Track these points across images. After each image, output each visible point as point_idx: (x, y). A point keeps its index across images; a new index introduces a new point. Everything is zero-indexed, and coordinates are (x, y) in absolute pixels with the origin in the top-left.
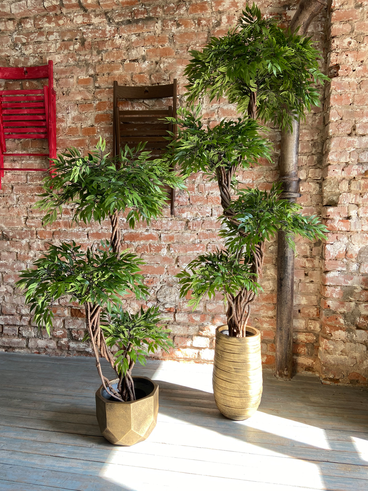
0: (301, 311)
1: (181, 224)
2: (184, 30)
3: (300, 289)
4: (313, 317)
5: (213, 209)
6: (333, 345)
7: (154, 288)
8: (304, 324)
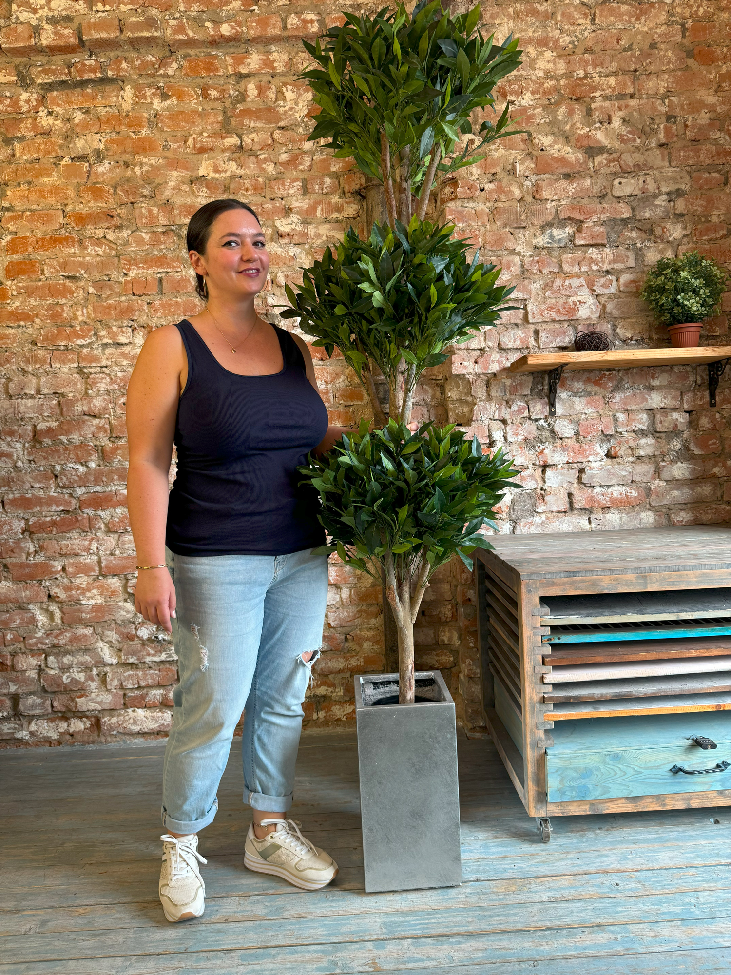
0: (426, 613)
2: (177, 105)
4: (446, 621)
8: (432, 635)
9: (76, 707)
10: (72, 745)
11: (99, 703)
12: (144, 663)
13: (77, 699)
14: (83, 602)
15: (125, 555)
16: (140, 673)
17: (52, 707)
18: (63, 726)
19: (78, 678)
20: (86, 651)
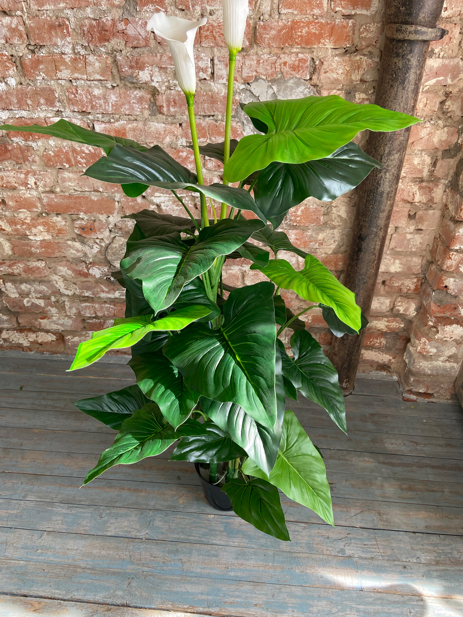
0: (387, 283)
1: (140, 100)
3: (393, 244)
4: (407, 293)
5: (216, 61)
6: (437, 348)
7: (98, 241)
8: (388, 304)
9: (40, 326)
10: (42, 353)
11: (60, 325)
12: (100, 297)
13: (41, 320)
14: (31, 237)
15: (67, 194)
16: (97, 306)
17: (19, 323)
18: (32, 337)
19: (38, 304)
20: (41, 282)
